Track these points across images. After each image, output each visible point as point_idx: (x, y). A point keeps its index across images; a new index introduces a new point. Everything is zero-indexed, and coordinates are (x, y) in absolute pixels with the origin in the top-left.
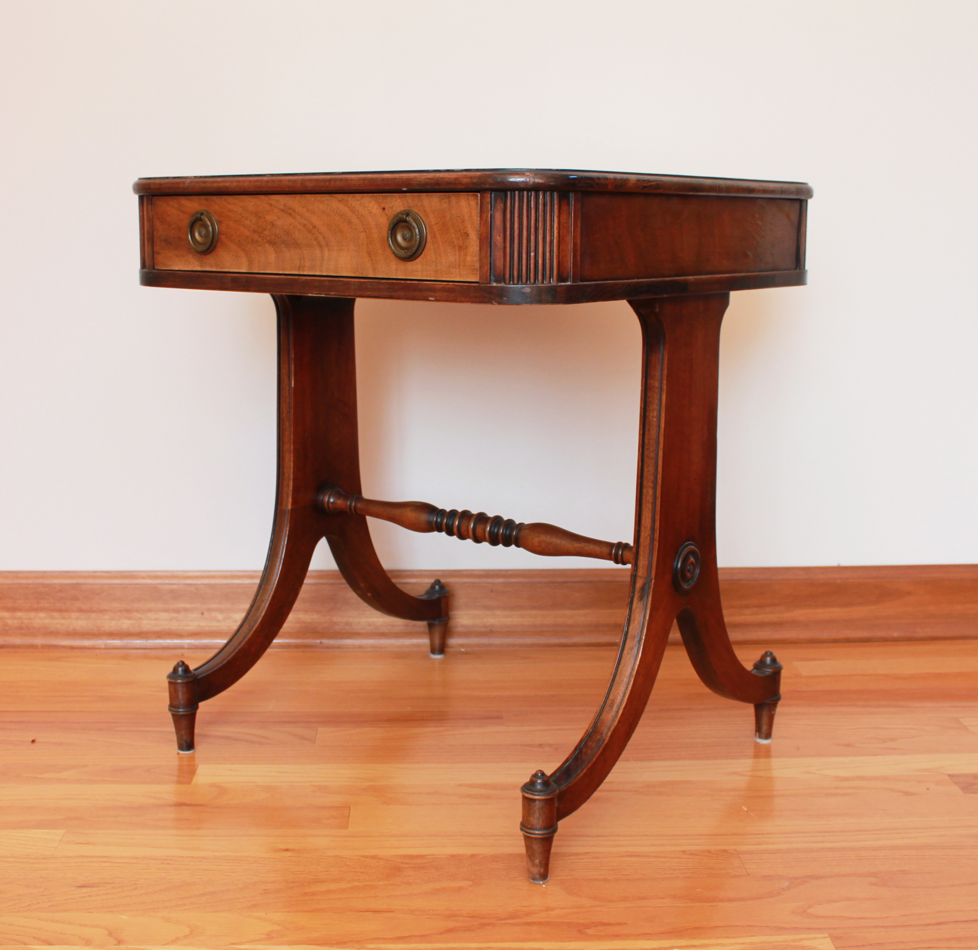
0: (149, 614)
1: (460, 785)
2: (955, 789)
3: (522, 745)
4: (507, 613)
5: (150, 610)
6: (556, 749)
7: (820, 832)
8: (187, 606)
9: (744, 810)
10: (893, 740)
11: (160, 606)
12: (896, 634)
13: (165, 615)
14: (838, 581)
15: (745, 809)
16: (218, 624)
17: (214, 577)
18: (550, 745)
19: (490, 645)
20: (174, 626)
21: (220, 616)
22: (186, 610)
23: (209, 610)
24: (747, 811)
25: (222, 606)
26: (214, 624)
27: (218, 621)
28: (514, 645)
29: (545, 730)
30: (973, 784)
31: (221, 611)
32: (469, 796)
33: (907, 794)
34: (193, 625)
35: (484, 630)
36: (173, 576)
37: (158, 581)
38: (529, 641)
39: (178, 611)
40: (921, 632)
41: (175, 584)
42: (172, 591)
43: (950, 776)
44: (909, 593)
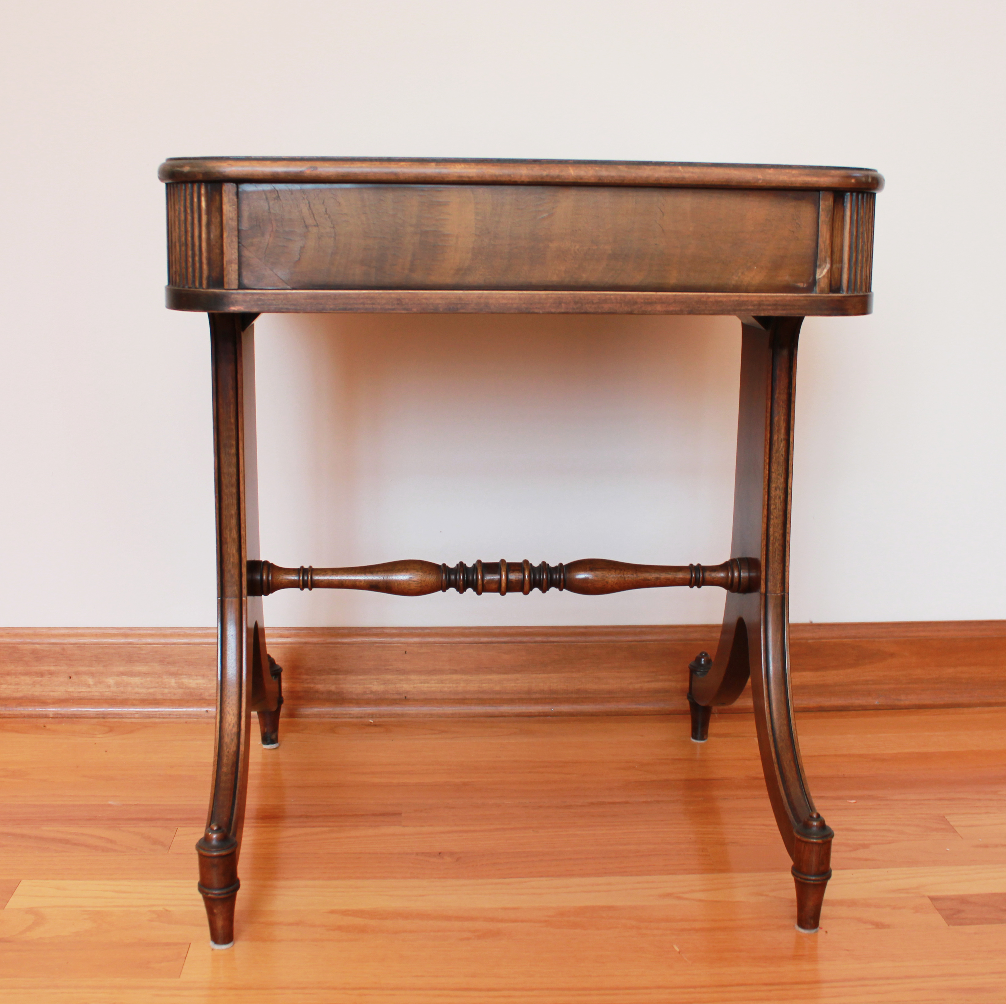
0: (9, 678)
1: (333, 912)
2: (937, 919)
3: (417, 854)
4: (423, 677)
5: (8, 674)
6: (458, 860)
7: (766, 984)
8: (52, 668)
9: (676, 950)
10: (865, 846)
11: (20, 669)
12: (876, 702)
13: (27, 679)
14: (810, 641)
15: (678, 950)
16: (88, 690)
17: (83, 635)
18: (451, 854)
19: (402, 715)
20: (37, 691)
21: (91, 681)
22: (51, 673)
23: (77, 673)
24: (679, 952)
25: (93, 669)
26: (84, 689)
27: (89, 686)
28: (431, 715)
29: (449, 832)
30: (959, 911)
31: (92, 674)
32: (340, 928)
33: (879, 925)
34: (60, 691)
35: (396, 697)
36: (35, 632)
37: (18, 640)
38: (449, 709)
39: (42, 674)
40: (905, 700)
41: (38, 644)
42: (34, 652)
43: (932, 899)
44: (892, 655)
